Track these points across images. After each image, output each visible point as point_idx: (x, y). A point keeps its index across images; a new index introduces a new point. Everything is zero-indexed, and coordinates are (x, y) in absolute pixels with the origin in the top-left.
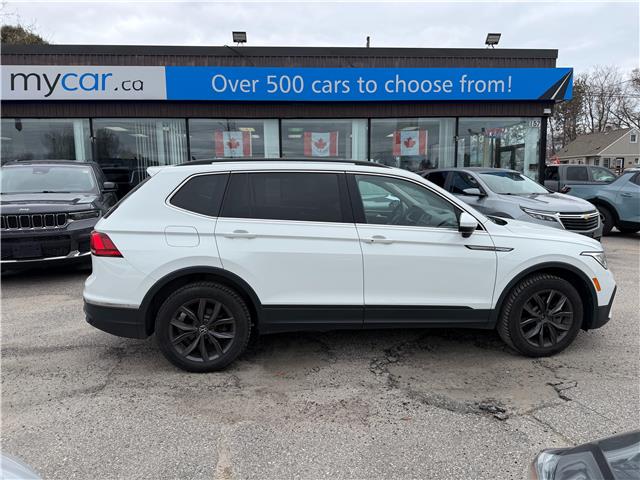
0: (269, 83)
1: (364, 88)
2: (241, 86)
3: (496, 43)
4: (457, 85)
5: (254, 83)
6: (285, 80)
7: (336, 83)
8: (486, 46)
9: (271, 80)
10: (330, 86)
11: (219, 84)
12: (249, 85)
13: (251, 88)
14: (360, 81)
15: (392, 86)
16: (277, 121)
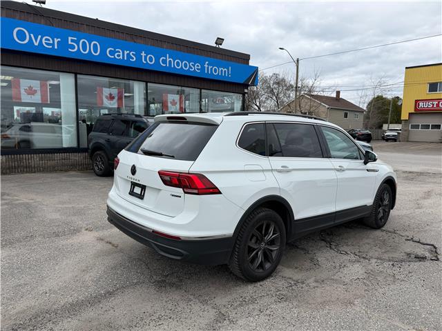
0: (70, 43)
1: (146, 60)
2: (44, 41)
3: (221, 44)
4: (203, 68)
5: (56, 40)
6: (84, 44)
7: (126, 52)
8: (215, 45)
9: (72, 41)
10: (121, 54)
11: (21, 35)
12: (51, 42)
13: (53, 45)
14: (143, 54)
15: (164, 61)
16: (73, 75)
